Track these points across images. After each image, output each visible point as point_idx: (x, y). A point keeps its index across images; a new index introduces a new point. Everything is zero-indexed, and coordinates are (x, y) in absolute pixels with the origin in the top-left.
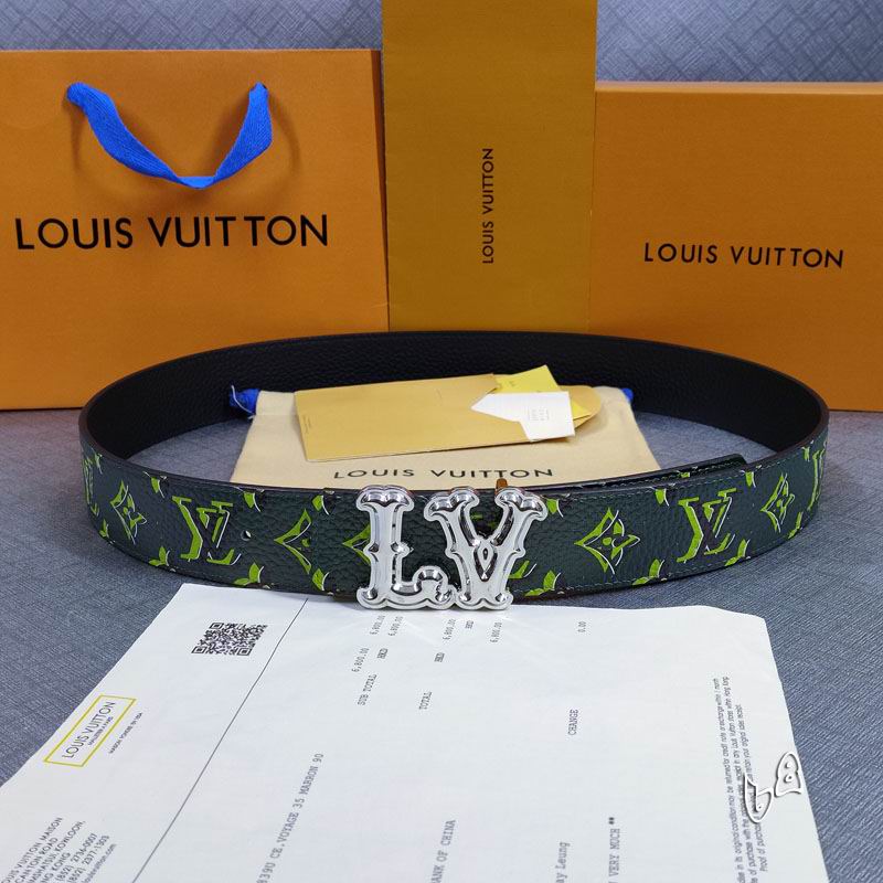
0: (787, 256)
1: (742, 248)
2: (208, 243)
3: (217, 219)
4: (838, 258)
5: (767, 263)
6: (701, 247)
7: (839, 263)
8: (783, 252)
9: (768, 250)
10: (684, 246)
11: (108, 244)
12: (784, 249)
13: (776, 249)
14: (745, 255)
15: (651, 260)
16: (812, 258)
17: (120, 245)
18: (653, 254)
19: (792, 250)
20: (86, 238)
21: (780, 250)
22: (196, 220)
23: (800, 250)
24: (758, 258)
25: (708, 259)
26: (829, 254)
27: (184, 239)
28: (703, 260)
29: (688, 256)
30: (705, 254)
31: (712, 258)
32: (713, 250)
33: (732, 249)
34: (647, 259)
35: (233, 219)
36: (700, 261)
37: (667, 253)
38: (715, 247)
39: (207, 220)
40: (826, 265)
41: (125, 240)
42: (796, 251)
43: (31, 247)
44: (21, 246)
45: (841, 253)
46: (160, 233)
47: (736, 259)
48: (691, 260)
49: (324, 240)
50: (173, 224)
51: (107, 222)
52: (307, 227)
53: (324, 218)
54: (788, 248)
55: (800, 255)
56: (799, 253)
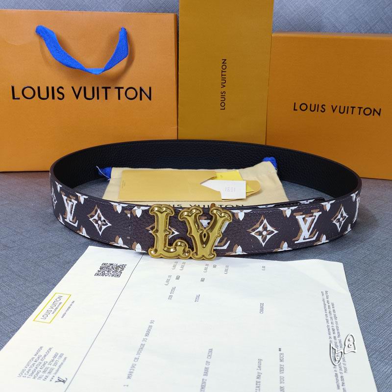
0: (356, 110)
1: (336, 106)
2: (98, 98)
3: (103, 88)
4: (379, 112)
5: (347, 113)
6: (318, 105)
7: (379, 114)
8: (354, 109)
9: (348, 107)
10: (311, 105)
11: (53, 98)
12: (355, 107)
13: (351, 107)
14: (338, 109)
15: (296, 110)
16: (368, 112)
17: (59, 98)
18: (297, 107)
19: (359, 108)
20: (43, 95)
21: (353, 108)
22: (93, 88)
23: (362, 108)
24: (344, 111)
25: (321, 111)
26: (375, 110)
27: (87, 97)
28: (319, 110)
29: (313, 109)
30: (320, 108)
31: (323, 110)
32: (323, 107)
33: (332, 106)
34: (295, 110)
35: (110, 88)
36: (318, 111)
37: (304, 107)
38: (325, 105)
39: (98, 88)
40: (373, 115)
41: (61, 96)
42: (360, 108)
43: (19, 99)
44: (14, 98)
45: (380, 109)
46: (77, 94)
47: (334, 111)
48: (314, 111)
49: (150, 98)
50: (83, 89)
51: (53, 88)
52: (143, 93)
53: (150, 88)
54: (357, 106)
55: (362, 110)
56: (361, 109)
